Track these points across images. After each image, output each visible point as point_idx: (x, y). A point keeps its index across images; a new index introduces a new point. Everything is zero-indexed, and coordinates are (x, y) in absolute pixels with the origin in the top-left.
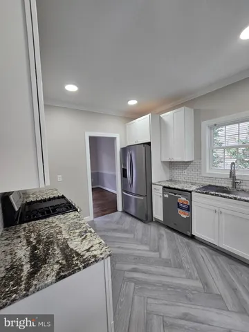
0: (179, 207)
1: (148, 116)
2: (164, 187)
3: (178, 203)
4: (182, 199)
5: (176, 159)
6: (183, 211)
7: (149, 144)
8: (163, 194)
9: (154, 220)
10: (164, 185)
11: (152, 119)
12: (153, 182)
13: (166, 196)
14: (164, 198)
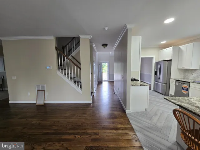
0: (183, 89)
1: (171, 47)
2: (177, 80)
3: (183, 87)
4: (185, 85)
5: (186, 68)
6: (185, 91)
7: (171, 60)
8: (176, 83)
9: (170, 95)
10: (176, 79)
11: (173, 49)
12: (171, 78)
13: (177, 84)
14: (176, 85)
